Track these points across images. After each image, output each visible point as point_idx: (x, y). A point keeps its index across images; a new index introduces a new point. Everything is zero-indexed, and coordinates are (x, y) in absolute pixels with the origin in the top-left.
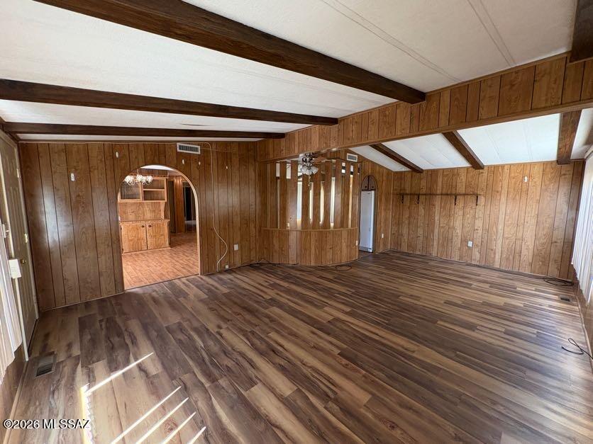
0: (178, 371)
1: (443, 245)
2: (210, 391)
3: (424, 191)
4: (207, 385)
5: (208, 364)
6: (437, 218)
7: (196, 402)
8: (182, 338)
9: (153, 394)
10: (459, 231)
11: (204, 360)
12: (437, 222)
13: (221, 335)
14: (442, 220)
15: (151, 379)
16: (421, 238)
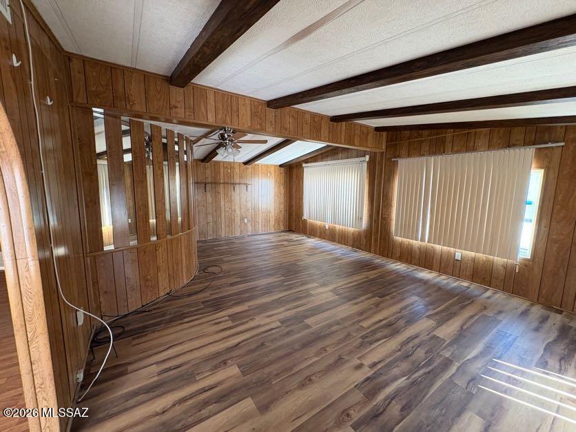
0: (459, 393)
1: (229, 226)
2: (461, 362)
3: (209, 180)
4: (457, 364)
5: (430, 368)
6: (222, 204)
7: (480, 369)
8: (399, 407)
9: (502, 407)
10: (238, 212)
11: (429, 372)
12: (223, 207)
13: (375, 364)
14: (226, 205)
15: (489, 418)
16: (211, 224)
